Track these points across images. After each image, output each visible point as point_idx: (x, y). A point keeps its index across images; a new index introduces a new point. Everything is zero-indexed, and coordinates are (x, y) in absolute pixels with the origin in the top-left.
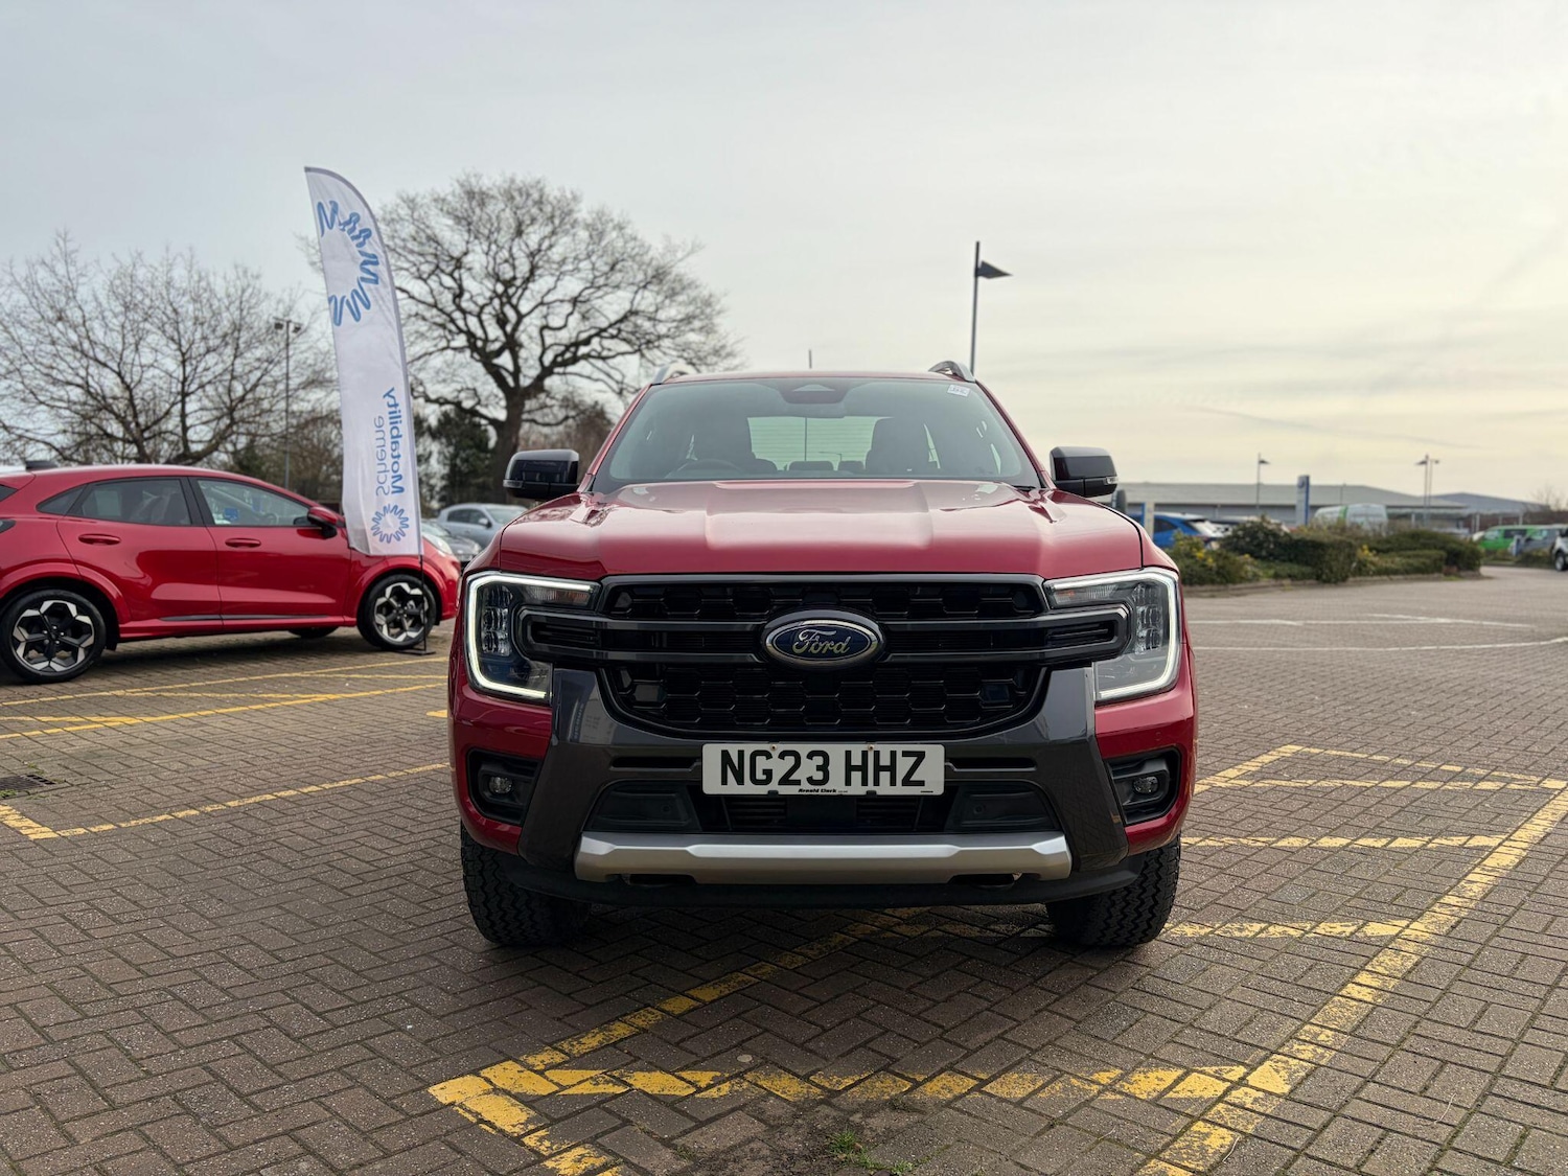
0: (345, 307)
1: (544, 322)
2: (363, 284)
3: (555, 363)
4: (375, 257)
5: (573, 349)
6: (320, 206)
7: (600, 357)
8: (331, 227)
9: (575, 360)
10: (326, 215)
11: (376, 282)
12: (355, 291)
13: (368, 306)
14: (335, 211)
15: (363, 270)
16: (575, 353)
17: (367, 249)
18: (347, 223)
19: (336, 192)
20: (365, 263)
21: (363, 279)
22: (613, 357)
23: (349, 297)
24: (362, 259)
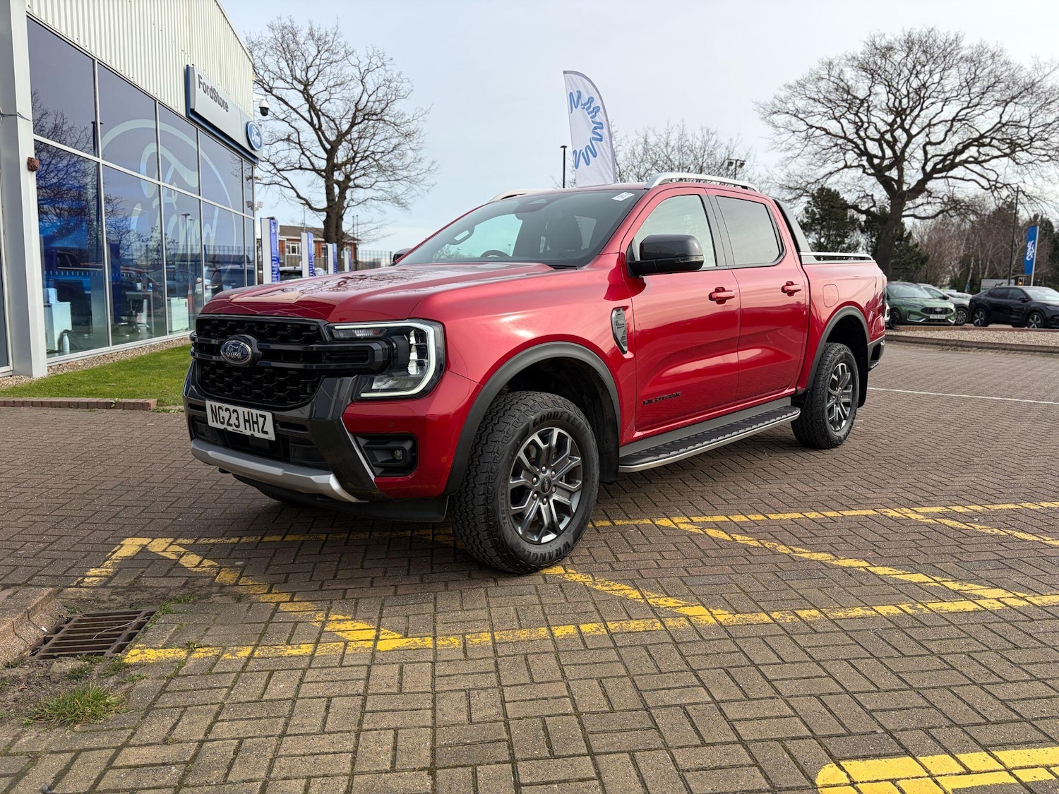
0: (581, 157)
1: (928, 140)
2: (593, 142)
3: (934, 170)
4: (601, 124)
5: (951, 157)
6: (571, 94)
7: (977, 162)
8: (576, 108)
9: (953, 166)
10: (575, 100)
11: (601, 140)
12: (588, 146)
13: (595, 156)
14: (579, 97)
15: (594, 133)
16: (953, 160)
17: (597, 119)
18: (586, 104)
19: (581, 84)
20: (595, 128)
21: (594, 139)
22: (989, 160)
23: (584, 151)
24: (594, 125)
